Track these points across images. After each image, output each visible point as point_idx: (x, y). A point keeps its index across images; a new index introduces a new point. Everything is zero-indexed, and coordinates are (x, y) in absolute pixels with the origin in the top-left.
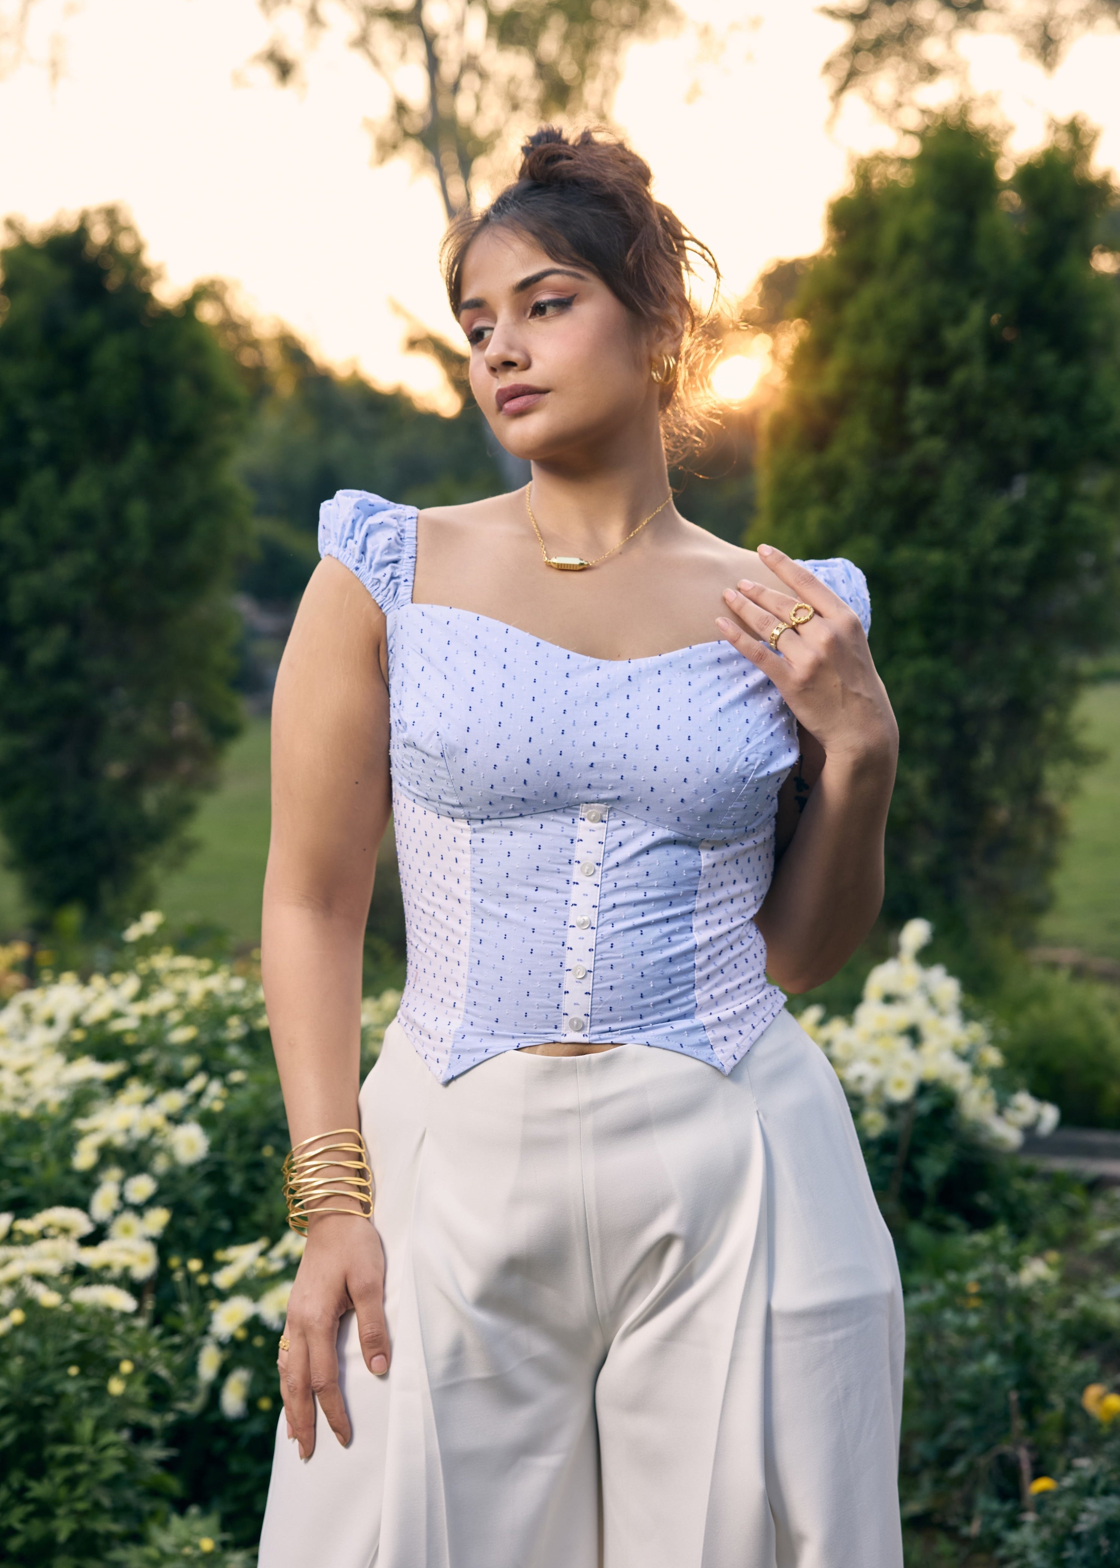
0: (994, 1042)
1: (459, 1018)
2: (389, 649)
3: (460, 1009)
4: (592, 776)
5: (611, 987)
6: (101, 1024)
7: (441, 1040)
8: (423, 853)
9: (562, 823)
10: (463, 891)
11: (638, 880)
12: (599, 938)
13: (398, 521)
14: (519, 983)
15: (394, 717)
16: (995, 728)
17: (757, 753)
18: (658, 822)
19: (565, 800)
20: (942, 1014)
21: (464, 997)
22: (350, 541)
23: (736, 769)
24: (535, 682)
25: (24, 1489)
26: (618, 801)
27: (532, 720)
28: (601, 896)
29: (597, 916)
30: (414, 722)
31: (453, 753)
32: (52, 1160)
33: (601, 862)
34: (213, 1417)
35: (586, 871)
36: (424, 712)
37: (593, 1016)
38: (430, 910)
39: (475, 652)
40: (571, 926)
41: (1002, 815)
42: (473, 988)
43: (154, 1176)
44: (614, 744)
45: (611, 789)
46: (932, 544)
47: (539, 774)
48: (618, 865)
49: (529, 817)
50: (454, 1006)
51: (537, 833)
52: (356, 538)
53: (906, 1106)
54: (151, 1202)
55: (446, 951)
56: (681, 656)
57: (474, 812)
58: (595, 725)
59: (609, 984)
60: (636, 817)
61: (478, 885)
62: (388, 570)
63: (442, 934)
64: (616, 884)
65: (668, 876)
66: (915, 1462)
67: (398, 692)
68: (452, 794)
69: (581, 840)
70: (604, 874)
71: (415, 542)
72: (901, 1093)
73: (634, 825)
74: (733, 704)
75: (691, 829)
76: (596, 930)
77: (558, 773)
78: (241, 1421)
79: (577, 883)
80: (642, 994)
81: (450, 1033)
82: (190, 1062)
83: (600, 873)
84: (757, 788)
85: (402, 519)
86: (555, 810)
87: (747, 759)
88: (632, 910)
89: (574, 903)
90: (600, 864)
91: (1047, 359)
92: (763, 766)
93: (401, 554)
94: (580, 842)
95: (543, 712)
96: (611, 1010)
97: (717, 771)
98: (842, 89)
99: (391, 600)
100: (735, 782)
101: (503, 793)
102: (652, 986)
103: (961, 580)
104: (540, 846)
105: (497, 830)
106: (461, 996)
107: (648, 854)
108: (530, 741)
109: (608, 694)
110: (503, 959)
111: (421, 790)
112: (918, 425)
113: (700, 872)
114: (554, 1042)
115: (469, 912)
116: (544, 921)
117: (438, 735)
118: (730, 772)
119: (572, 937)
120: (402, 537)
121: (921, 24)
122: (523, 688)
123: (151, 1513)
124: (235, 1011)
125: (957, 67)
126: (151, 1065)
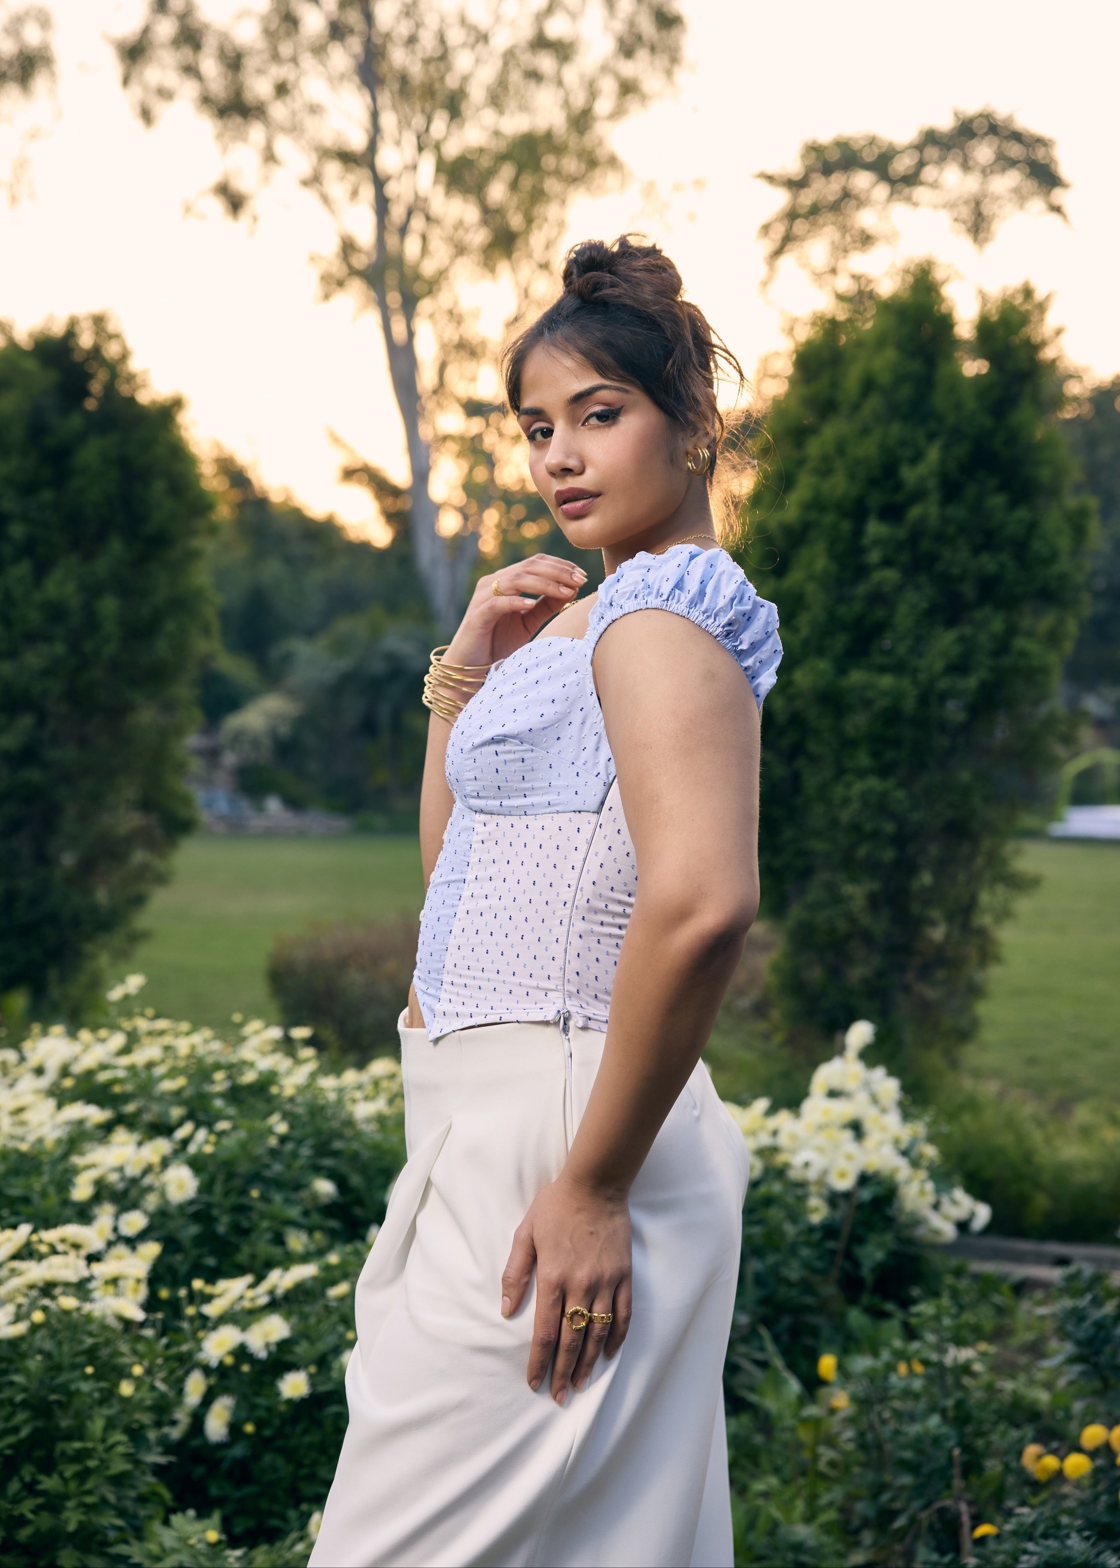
0: (931, 1139)
6: (90, 1074)
16: (934, 850)
20: (884, 1111)
25: (35, 1482)
32: (52, 1190)
34: (195, 1443)
41: (938, 933)
43: (146, 1212)
46: (882, 669)
53: (847, 1195)
54: (143, 1236)
66: (856, 1522)
72: (844, 1184)
78: (221, 1446)
82: (176, 1112)
91: (998, 501)
98: (778, 252)
103: (910, 704)
112: (874, 556)
121: (857, 194)
123: (150, 1518)
124: (218, 1067)
125: (891, 238)
126: (138, 1113)
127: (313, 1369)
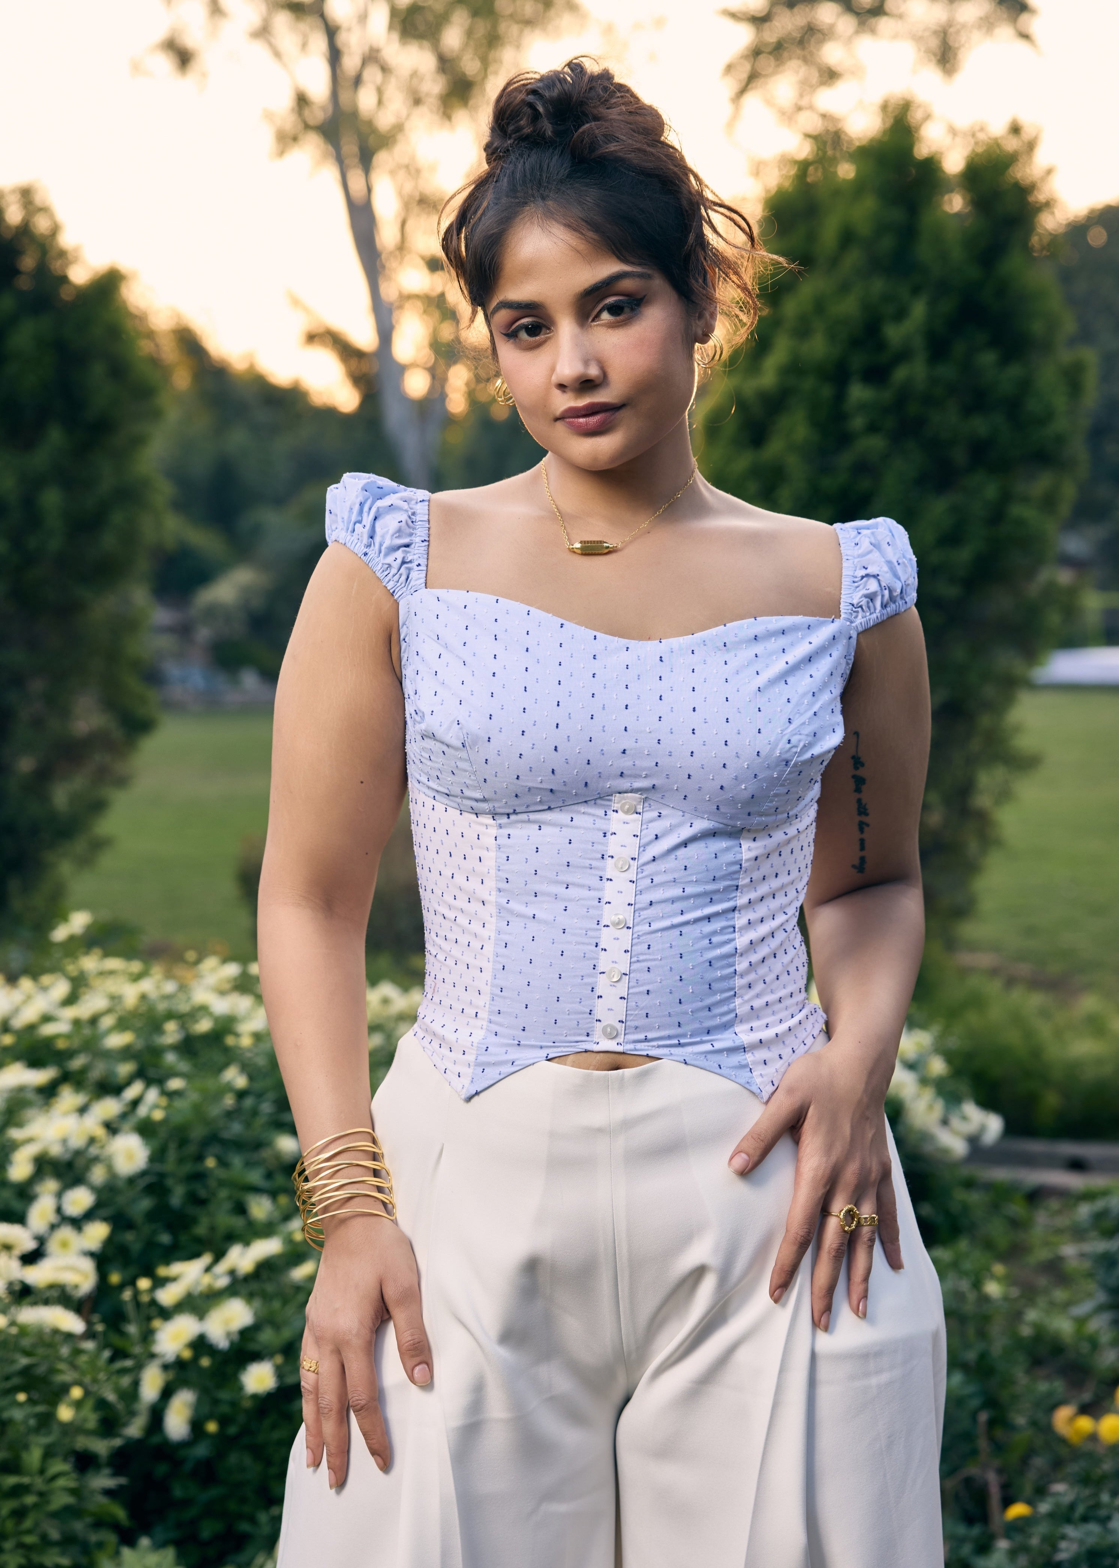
0: (939, 1050)
1: (482, 1028)
2: (402, 638)
3: (483, 1019)
4: (625, 763)
5: (648, 991)
6: (31, 1028)
7: (463, 1052)
8: (444, 853)
9: (594, 815)
10: (488, 892)
11: (676, 875)
12: (635, 938)
13: (408, 504)
14: (549, 988)
15: (409, 709)
17: (800, 734)
18: (698, 813)
19: (596, 791)
21: (487, 1006)
22: (357, 525)
23: (779, 752)
24: (560, 665)
26: (653, 790)
27: (558, 705)
28: (637, 893)
29: (632, 914)
30: (432, 712)
31: (475, 743)
33: (637, 857)
34: (155, 1440)
35: (620, 866)
36: (443, 701)
37: (628, 1023)
38: (450, 915)
39: (495, 636)
40: (604, 926)
42: (497, 995)
43: (93, 1189)
44: (648, 729)
45: (645, 777)
47: (567, 763)
48: (654, 859)
49: (559, 809)
50: (476, 1016)
51: (567, 826)
52: (364, 522)
54: (89, 1215)
55: (468, 958)
56: (715, 634)
57: (500, 807)
58: (626, 708)
59: (645, 988)
60: (673, 807)
61: (503, 885)
62: (399, 554)
63: (464, 940)
64: (652, 879)
65: (707, 870)
67: (412, 682)
68: (475, 787)
69: (615, 834)
70: (639, 870)
71: (427, 526)
73: (671, 817)
74: (772, 682)
75: (731, 818)
76: (631, 929)
77: (589, 761)
78: (184, 1445)
79: (611, 880)
80: (680, 1000)
81: (472, 1045)
82: (125, 1069)
83: (636, 868)
84: (801, 772)
85: (413, 502)
86: (586, 802)
87: (789, 741)
88: (669, 908)
89: (608, 901)
90: (635, 859)
91: (988, 359)
92: (806, 748)
93: (413, 538)
94: (614, 835)
95: (570, 696)
96: (647, 1016)
97: (758, 755)
98: (742, 91)
99: (403, 585)
100: (777, 766)
101: (530, 784)
102: (691, 991)
104: (570, 840)
105: (524, 825)
106: (483, 1005)
107: (686, 847)
108: (557, 727)
109: (639, 676)
110: (531, 963)
111: (441, 786)
112: (858, 423)
113: (741, 865)
114: (586, 1051)
115: (494, 914)
116: (576, 921)
117: (458, 724)
118: (772, 755)
119: (606, 937)
120: (414, 520)
121: (822, 28)
122: (548, 672)
123: (100, 1545)
124: (170, 1015)
125: (857, 71)
126: (84, 1071)
127: (279, 1359)
